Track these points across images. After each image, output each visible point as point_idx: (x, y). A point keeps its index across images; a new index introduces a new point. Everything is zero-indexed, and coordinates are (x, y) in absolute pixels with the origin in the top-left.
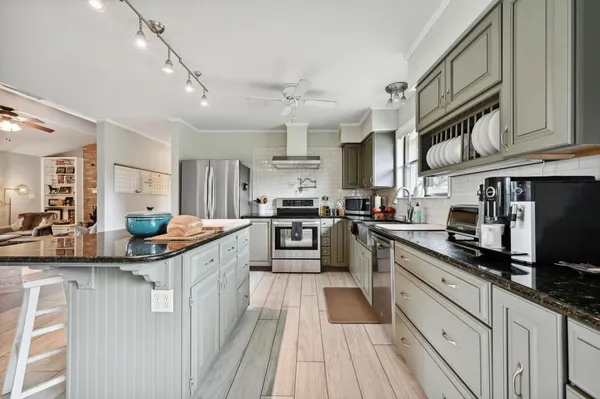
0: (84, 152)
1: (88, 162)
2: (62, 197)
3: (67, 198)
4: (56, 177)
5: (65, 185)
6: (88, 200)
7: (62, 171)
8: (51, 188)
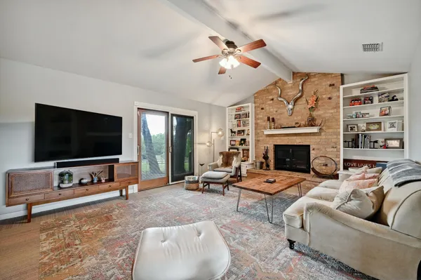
0: (255, 98)
1: (258, 107)
2: (238, 138)
3: (242, 140)
4: (235, 122)
5: (241, 128)
6: (258, 141)
7: (238, 117)
8: (232, 132)
